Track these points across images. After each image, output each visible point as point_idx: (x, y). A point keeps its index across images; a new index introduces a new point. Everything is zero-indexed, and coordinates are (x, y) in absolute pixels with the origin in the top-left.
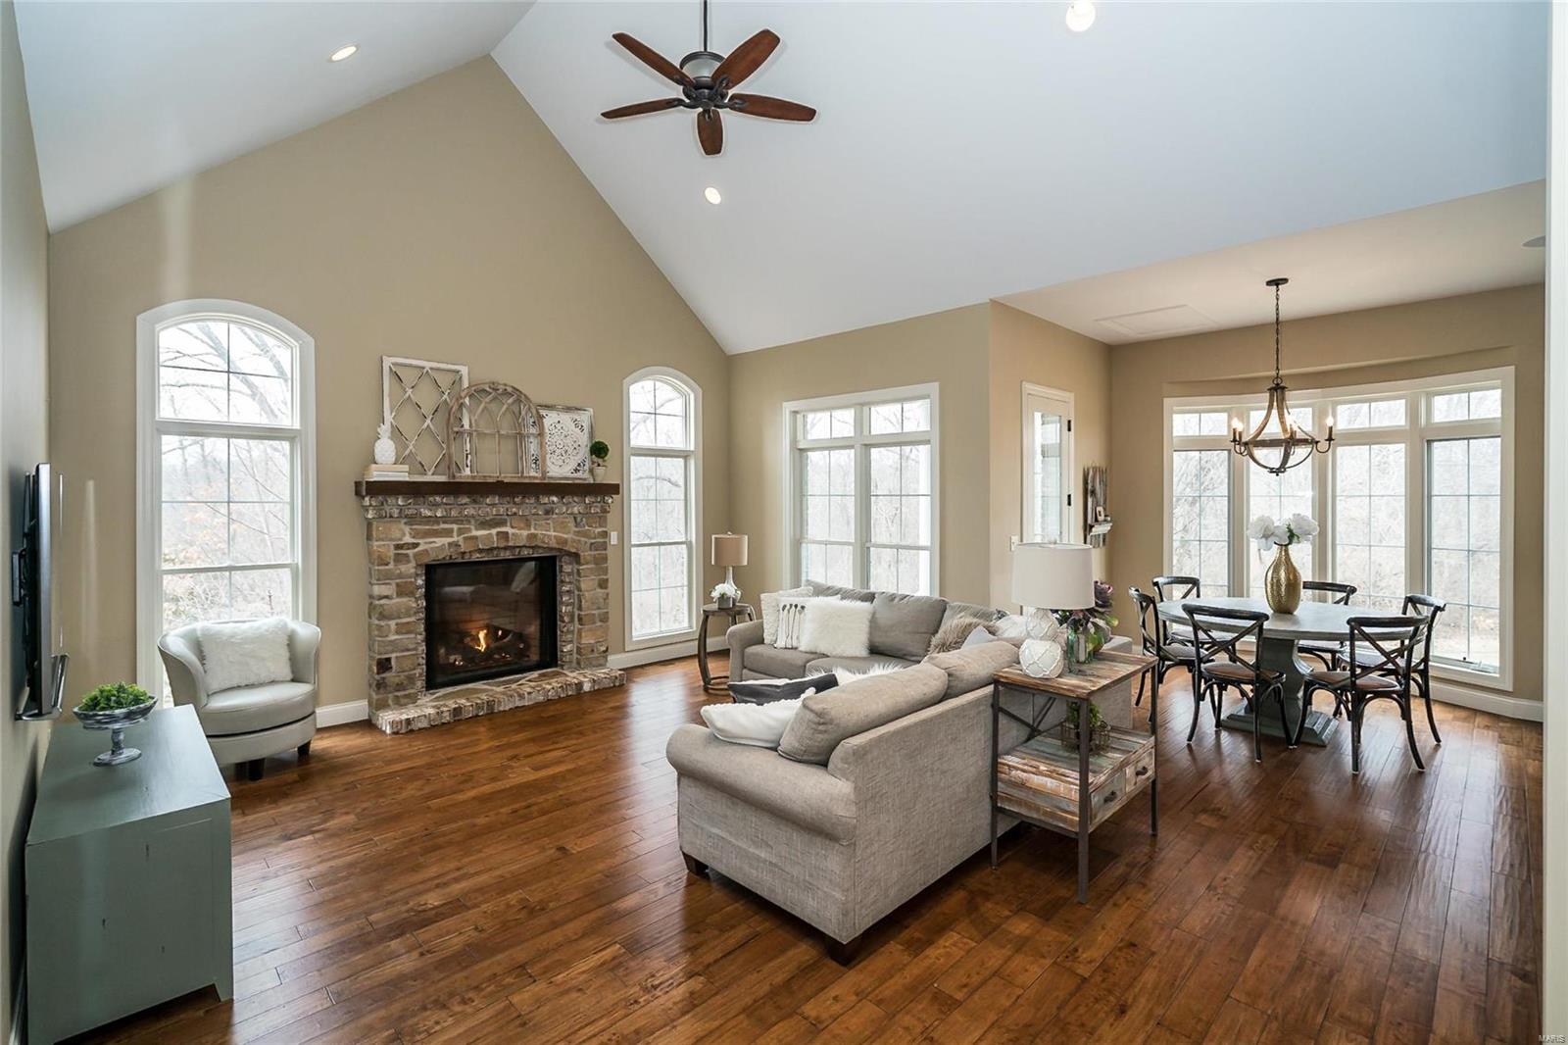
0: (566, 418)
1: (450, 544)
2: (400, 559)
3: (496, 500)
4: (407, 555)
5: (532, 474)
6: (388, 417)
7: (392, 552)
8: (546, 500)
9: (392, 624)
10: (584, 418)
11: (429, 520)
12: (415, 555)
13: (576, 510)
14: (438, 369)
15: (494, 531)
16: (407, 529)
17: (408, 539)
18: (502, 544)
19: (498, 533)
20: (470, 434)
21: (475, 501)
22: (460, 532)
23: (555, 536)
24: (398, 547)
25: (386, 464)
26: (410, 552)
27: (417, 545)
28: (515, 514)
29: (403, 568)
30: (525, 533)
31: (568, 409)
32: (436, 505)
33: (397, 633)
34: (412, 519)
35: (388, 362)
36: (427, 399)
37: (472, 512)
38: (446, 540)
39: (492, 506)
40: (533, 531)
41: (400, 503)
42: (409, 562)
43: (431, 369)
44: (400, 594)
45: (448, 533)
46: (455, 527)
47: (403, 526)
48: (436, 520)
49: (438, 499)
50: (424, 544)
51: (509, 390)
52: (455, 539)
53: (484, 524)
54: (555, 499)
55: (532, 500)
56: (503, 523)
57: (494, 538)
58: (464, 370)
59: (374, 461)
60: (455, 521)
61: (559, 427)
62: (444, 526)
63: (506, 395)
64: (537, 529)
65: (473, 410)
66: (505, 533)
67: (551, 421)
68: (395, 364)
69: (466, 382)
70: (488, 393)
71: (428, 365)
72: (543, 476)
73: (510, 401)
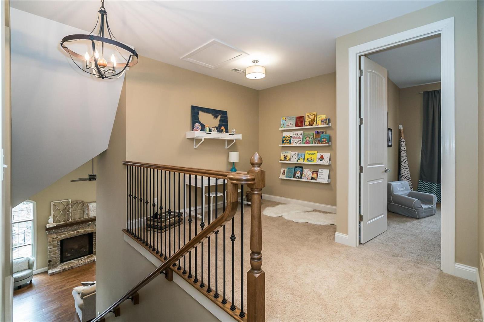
0: (94, 204)
1: (65, 236)
2: (53, 241)
3: (76, 225)
4: (55, 240)
5: (86, 217)
6: (52, 213)
7: (52, 240)
8: (88, 223)
9: (52, 253)
11: (60, 232)
12: (57, 240)
14: (64, 201)
15: (75, 232)
16: (55, 235)
17: (55, 237)
19: (76, 232)
20: (71, 213)
21: (71, 227)
22: (67, 233)
23: (91, 230)
24: (53, 239)
25: (51, 223)
27: (57, 238)
28: (80, 227)
29: (54, 243)
30: (83, 231)
31: (94, 202)
32: (62, 229)
33: (53, 255)
34: (56, 233)
35: (52, 203)
36: (61, 207)
37: (70, 229)
38: (64, 236)
39: (75, 227)
40: (85, 230)
41: (53, 230)
44: (53, 248)
45: (65, 234)
46: (66, 232)
48: (62, 232)
49: (62, 228)
50: (59, 237)
51: (81, 202)
52: (66, 235)
53: (73, 231)
54: (90, 222)
55: (85, 224)
56: (78, 230)
57: (76, 233)
58: (70, 200)
59: (48, 223)
60: (66, 231)
61: (93, 206)
62: (63, 233)
63: (80, 203)
64: (86, 229)
65: (72, 208)
66: (78, 232)
67: (91, 205)
68: (54, 203)
69: (70, 203)
70: (76, 204)
71: (61, 201)
72: (89, 218)
73: (81, 204)
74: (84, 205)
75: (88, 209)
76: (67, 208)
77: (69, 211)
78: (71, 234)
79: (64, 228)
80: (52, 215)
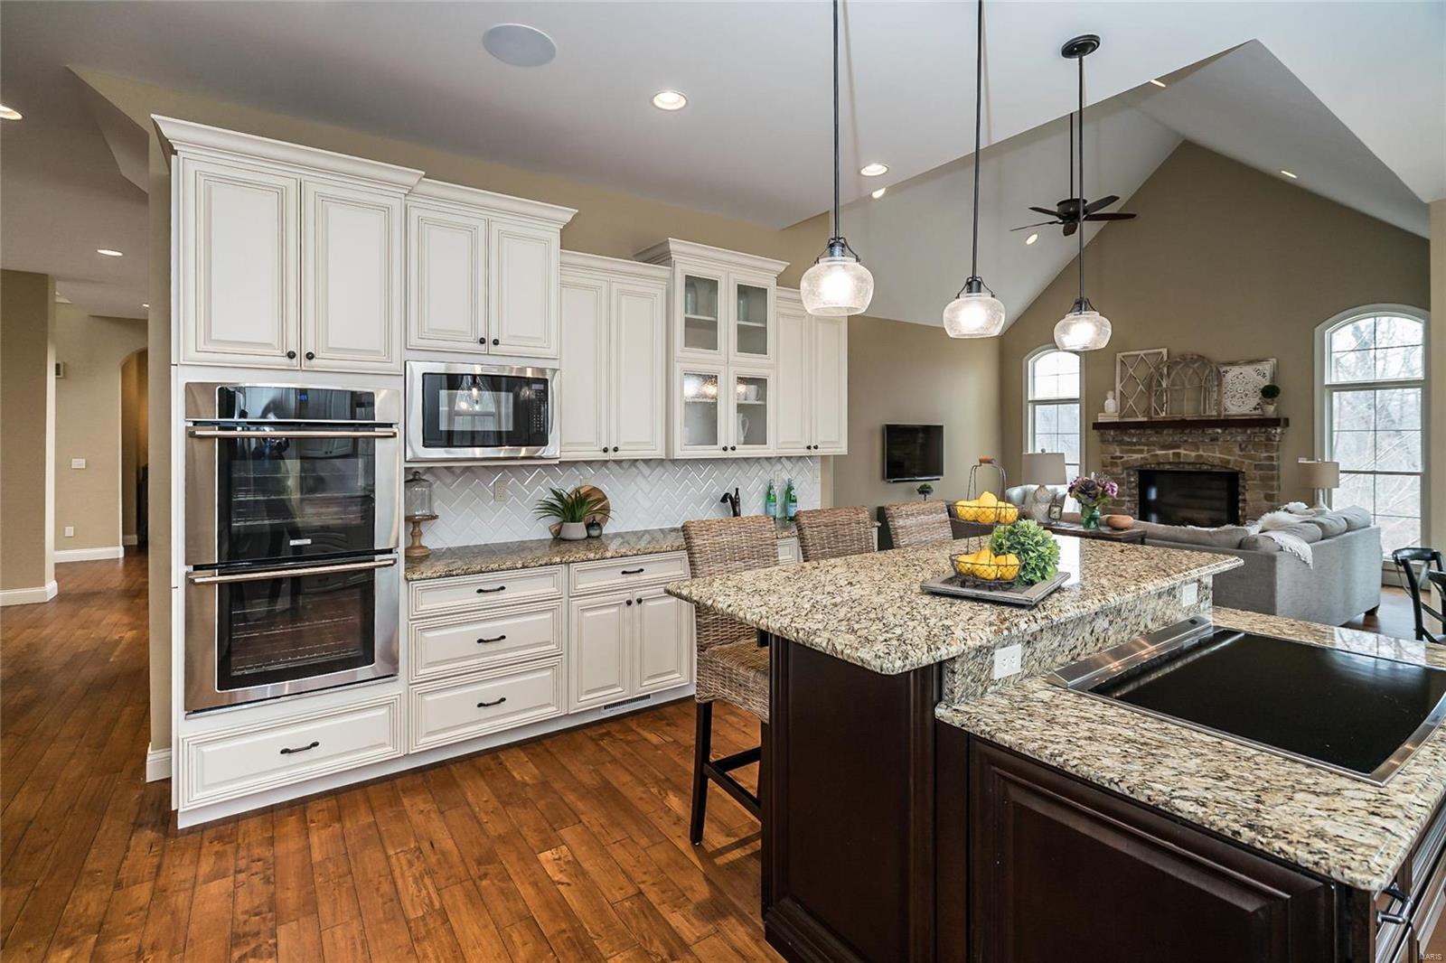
0: (1249, 371)
1: (1142, 458)
3: (1171, 432)
4: (1116, 463)
5: (1213, 413)
6: (1118, 387)
7: (1109, 460)
8: (1210, 431)
10: (1267, 367)
11: (1129, 443)
12: (1122, 463)
13: (1239, 439)
14: (1149, 354)
15: (1171, 452)
16: (1118, 449)
17: (1118, 454)
18: (1176, 461)
19: (1174, 453)
20: (1166, 391)
21: (1156, 433)
22: (1149, 451)
23: (1220, 458)
24: (1112, 458)
25: (1111, 410)
26: (1119, 461)
27: (1122, 457)
28: (1186, 441)
29: (1115, 470)
30: (1193, 454)
31: (1250, 362)
32: (1134, 435)
34: (1121, 443)
35: (1119, 356)
36: (1140, 372)
38: (1139, 456)
39: (1168, 436)
40: (1201, 453)
41: (1112, 433)
42: (1117, 466)
43: (1145, 355)
45: (1141, 451)
46: (1146, 448)
47: (1116, 447)
48: (1135, 444)
49: (1133, 431)
50: (1128, 457)
51: (1196, 358)
52: (1147, 455)
53: (1164, 447)
54: (1219, 431)
55: (1200, 432)
56: (1178, 447)
57: (1171, 456)
58: (1164, 351)
59: (1104, 412)
60: (1145, 445)
61: (1240, 377)
62: (1138, 447)
63: (1196, 361)
64: (1204, 451)
65: (1169, 375)
66: (1179, 454)
67: (1232, 374)
68: (1123, 357)
69: (1165, 358)
70: (1180, 363)
71: (1142, 353)
72: (1219, 415)
73: (1196, 365)
74: (1208, 371)
75: (1220, 385)
76: (1157, 376)
77: (1161, 385)
78: (1157, 455)
79: (1138, 432)
80: (1118, 392)
